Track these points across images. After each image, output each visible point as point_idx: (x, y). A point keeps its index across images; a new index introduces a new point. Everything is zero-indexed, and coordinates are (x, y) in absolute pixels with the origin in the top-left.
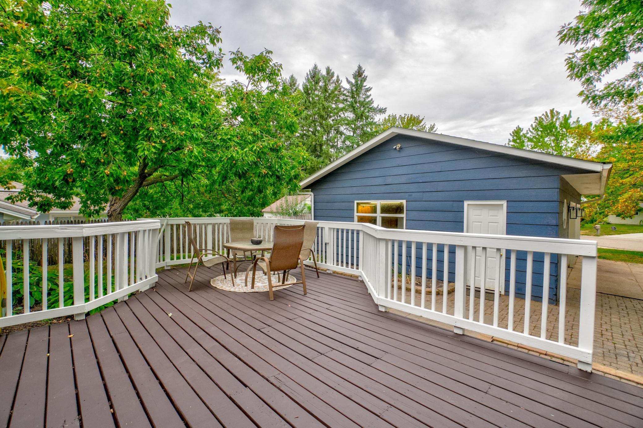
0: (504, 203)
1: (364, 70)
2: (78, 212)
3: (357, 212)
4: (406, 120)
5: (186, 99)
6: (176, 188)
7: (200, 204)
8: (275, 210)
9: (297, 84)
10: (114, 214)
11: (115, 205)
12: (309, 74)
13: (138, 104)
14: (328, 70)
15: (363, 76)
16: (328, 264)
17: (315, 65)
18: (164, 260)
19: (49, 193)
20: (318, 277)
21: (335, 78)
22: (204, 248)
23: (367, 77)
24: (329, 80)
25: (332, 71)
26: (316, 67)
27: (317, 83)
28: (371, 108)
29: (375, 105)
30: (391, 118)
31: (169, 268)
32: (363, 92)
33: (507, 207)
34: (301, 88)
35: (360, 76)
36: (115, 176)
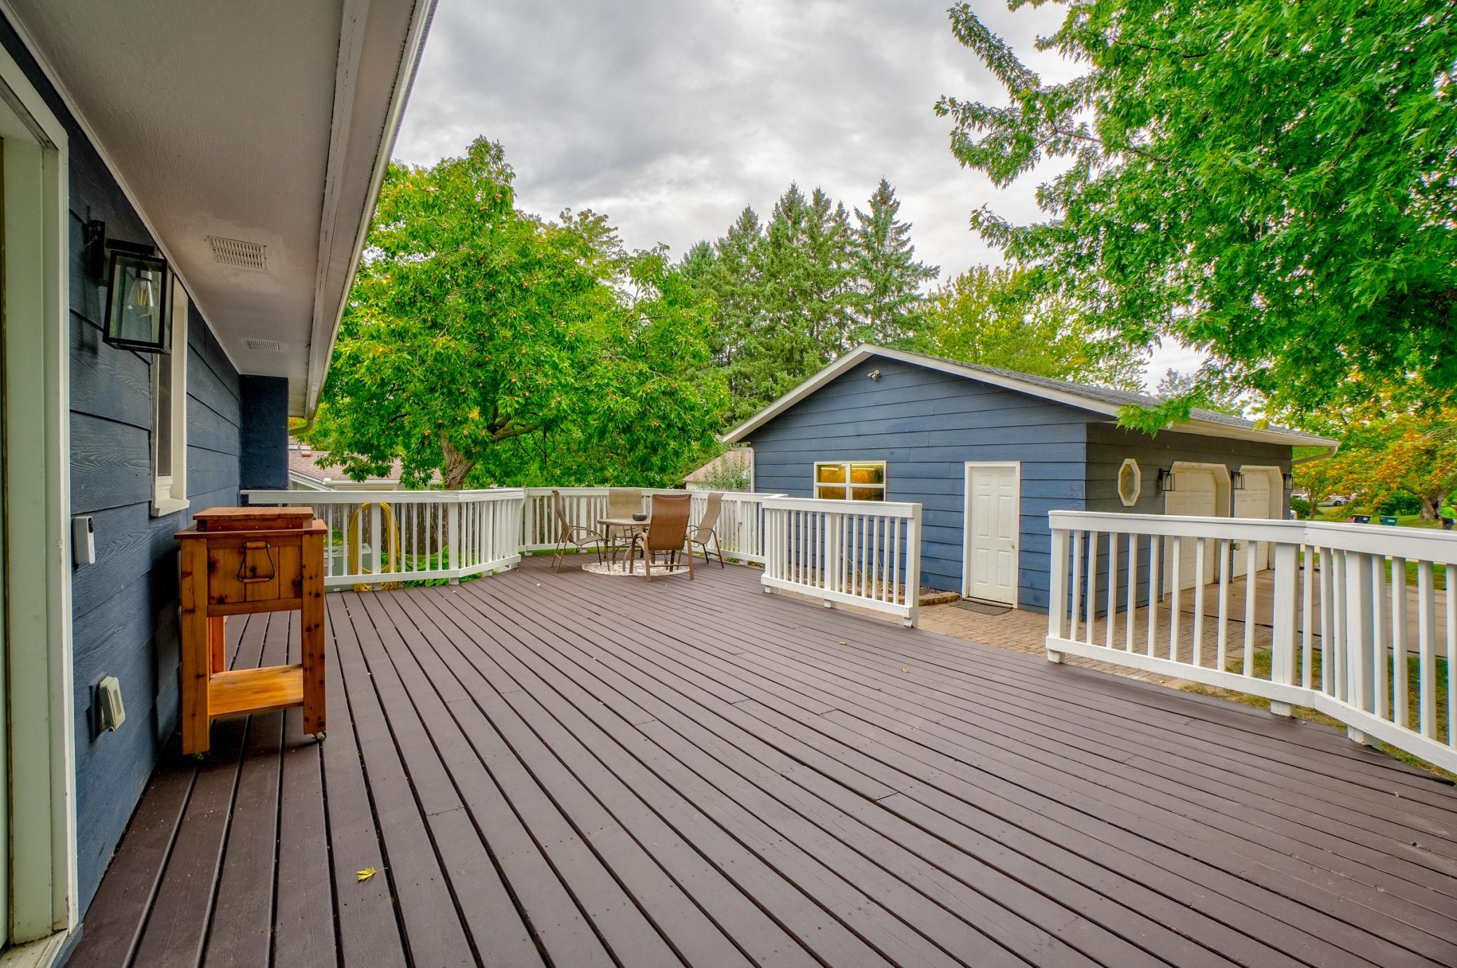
0: (1017, 465)
1: (894, 190)
2: (398, 481)
3: (819, 481)
4: (1010, 277)
5: (551, 334)
6: (535, 443)
7: (571, 469)
8: (702, 479)
9: (759, 226)
10: (454, 483)
11: (454, 470)
12: (779, 204)
13: (497, 350)
14: (818, 196)
15: (891, 202)
16: (741, 552)
17: (793, 186)
18: (524, 544)
19: (363, 454)
20: (723, 567)
21: (833, 210)
22: (575, 524)
23: (899, 204)
24: (820, 217)
25: (826, 197)
26: (794, 190)
27: (796, 223)
28: (909, 267)
29: (915, 259)
30: (976, 275)
31: (531, 554)
32: (891, 234)
33: (1021, 471)
34: (764, 233)
35: (885, 203)
36: (473, 437)
